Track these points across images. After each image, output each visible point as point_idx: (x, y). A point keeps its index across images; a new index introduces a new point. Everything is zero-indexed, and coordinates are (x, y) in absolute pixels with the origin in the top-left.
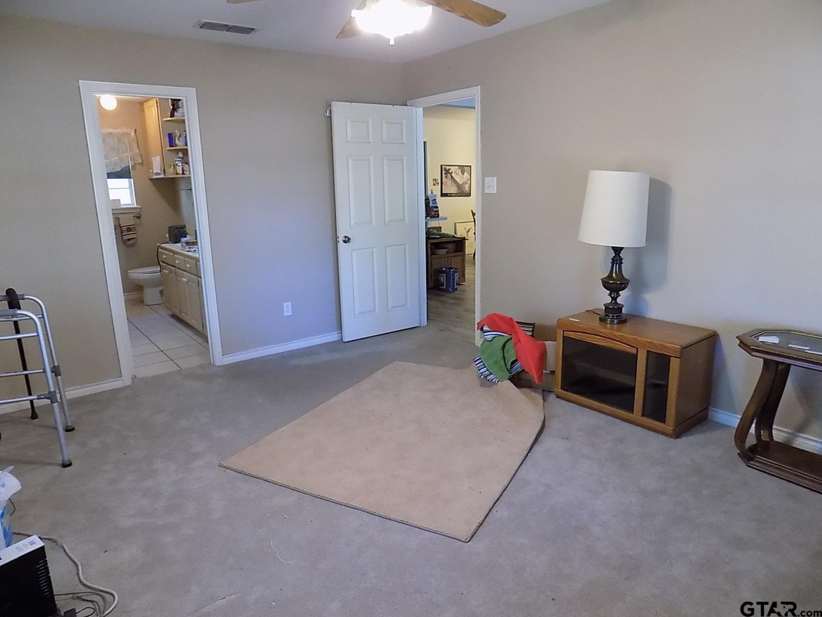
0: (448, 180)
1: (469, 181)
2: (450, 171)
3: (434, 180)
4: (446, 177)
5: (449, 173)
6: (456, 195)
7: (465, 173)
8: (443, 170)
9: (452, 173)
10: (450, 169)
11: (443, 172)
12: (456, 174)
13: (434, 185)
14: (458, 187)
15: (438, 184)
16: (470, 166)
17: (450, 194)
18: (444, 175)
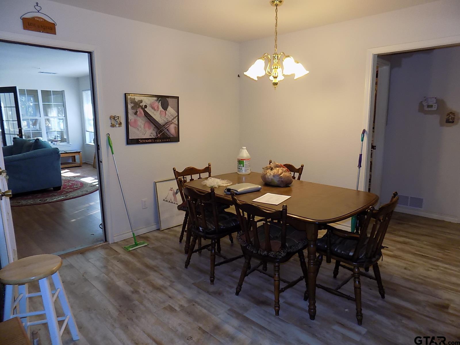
0: (138, 118)
1: (176, 120)
2: (141, 104)
3: (113, 118)
4: (136, 113)
5: (141, 107)
6: (154, 141)
7: (169, 108)
8: (129, 101)
9: (146, 106)
10: (141, 101)
11: (129, 106)
12: (153, 108)
13: (113, 126)
14: (156, 127)
15: (120, 124)
16: (178, 97)
17: (141, 139)
18: (130, 111)
